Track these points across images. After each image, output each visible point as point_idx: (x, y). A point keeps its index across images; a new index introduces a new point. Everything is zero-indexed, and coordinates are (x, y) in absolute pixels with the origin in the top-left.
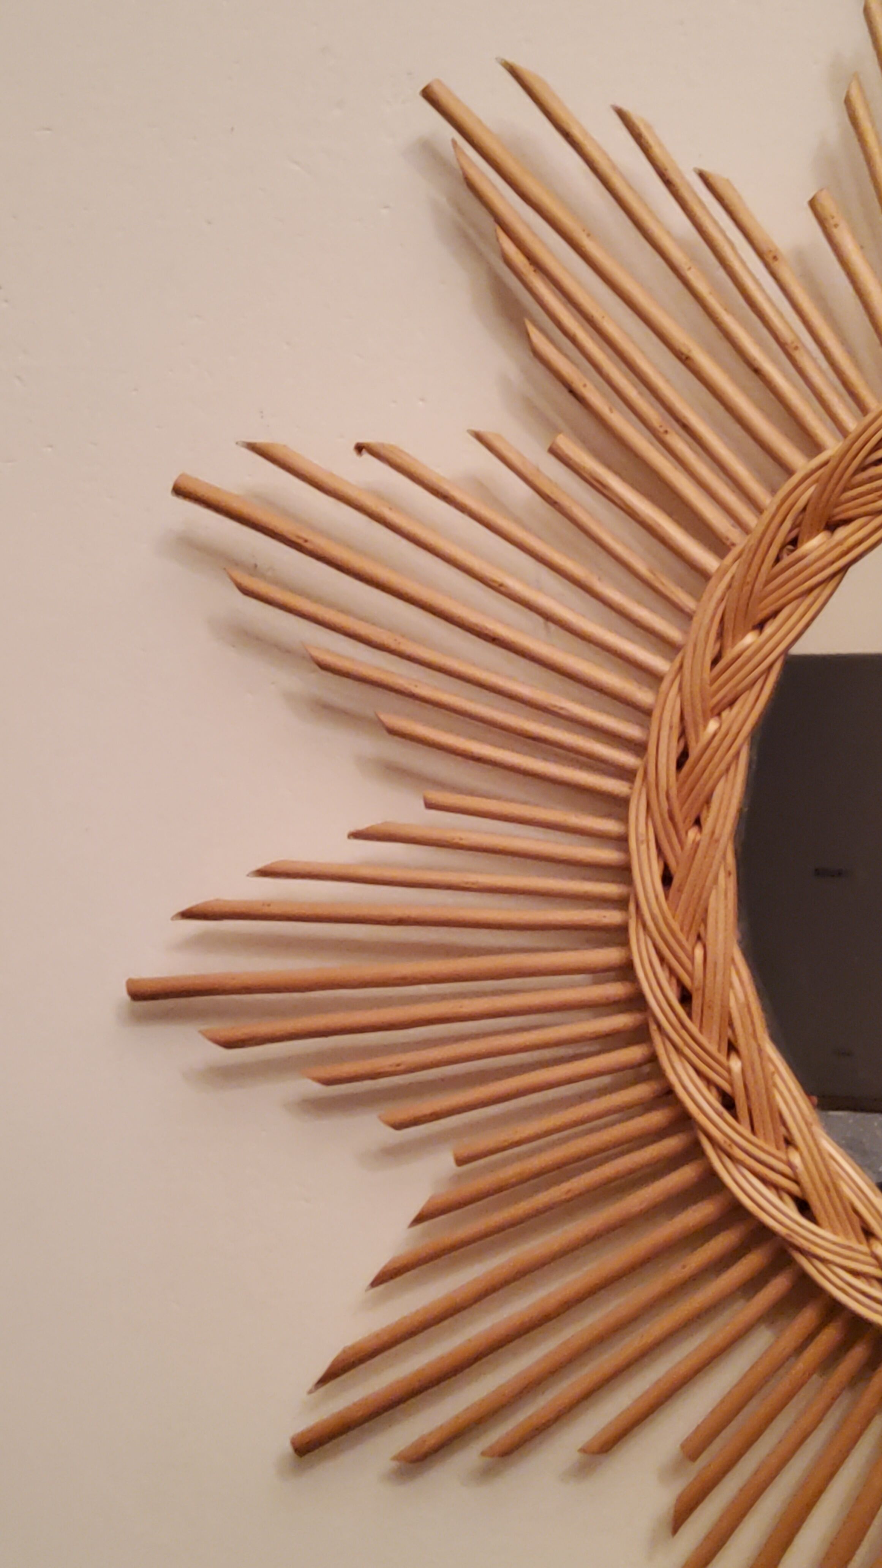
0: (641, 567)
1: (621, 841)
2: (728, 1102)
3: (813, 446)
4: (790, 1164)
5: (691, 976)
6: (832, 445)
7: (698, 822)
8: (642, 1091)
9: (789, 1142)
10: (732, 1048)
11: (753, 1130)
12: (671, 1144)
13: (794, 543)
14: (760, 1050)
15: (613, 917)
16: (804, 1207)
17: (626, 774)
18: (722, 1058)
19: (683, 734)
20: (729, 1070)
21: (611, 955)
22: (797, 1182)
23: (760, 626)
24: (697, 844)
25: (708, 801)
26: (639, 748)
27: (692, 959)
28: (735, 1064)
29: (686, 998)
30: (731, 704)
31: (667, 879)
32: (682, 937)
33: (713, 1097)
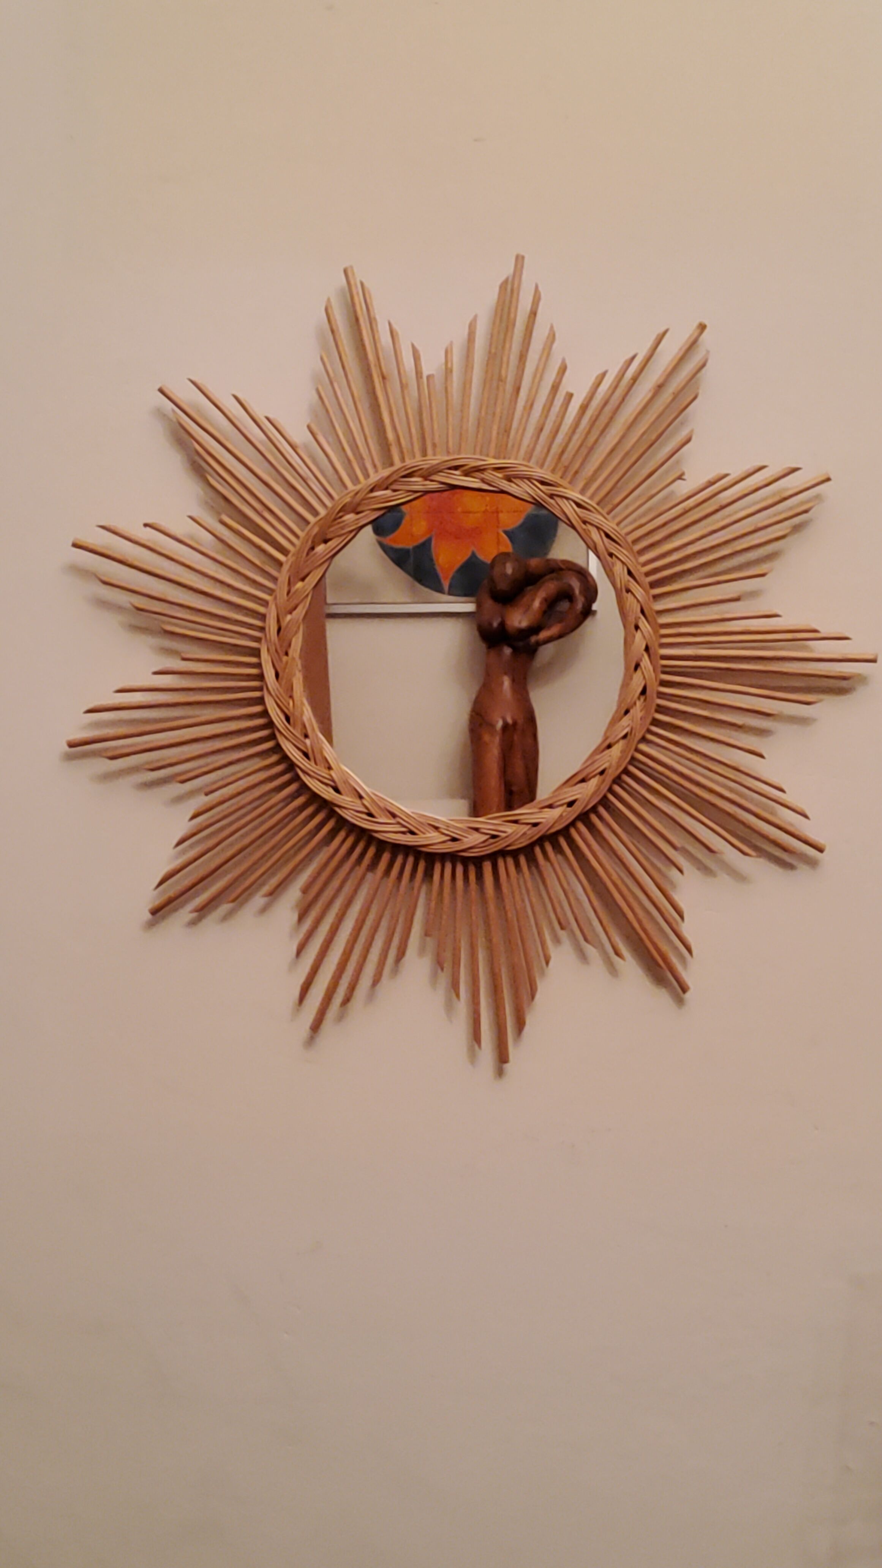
0: (257, 562)
1: (259, 665)
2: (306, 755)
3: (315, 513)
4: (331, 775)
5: (288, 709)
6: (323, 512)
7: (287, 654)
8: (274, 758)
9: (330, 768)
10: (306, 736)
11: (316, 763)
12: (287, 777)
13: (313, 548)
14: (317, 736)
15: (257, 694)
16: (337, 790)
17: (258, 640)
18: (302, 738)
19: (278, 621)
20: (305, 744)
21: (258, 709)
22: (333, 781)
23: (303, 579)
24: (287, 663)
25: (290, 645)
26: (262, 629)
27: (289, 704)
28: (308, 741)
29: (288, 719)
30: (295, 608)
31: (277, 675)
32: (284, 695)
33: (301, 754)
